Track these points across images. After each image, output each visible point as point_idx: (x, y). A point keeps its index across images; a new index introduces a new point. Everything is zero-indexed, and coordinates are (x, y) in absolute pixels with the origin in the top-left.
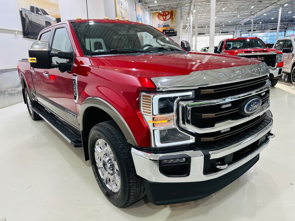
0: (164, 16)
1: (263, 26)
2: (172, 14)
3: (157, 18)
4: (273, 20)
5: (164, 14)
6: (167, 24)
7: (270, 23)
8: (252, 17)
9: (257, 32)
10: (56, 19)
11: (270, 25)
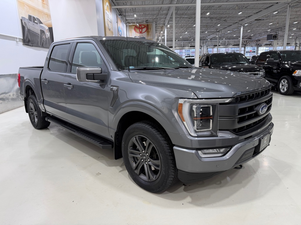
1: (226, 42)
2: (148, 27)
3: (133, 31)
4: (235, 37)
5: (140, 27)
6: (143, 37)
7: (232, 39)
8: (217, 33)
9: (221, 46)
10: (49, 28)
11: (232, 41)
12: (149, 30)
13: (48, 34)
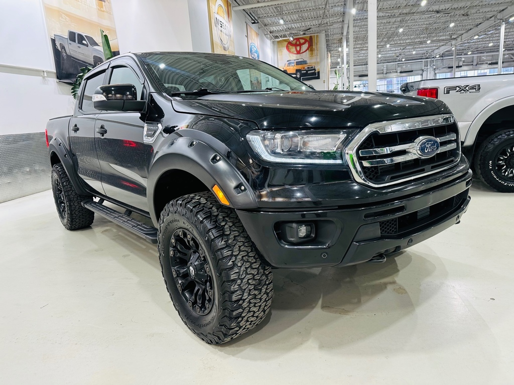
0: (298, 45)
1: (475, 58)
2: (310, 42)
3: (285, 51)
5: (298, 43)
6: (302, 60)
7: (486, 52)
8: (453, 42)
9: (464, 68)
11: (487, 56)
12: (314, 47)
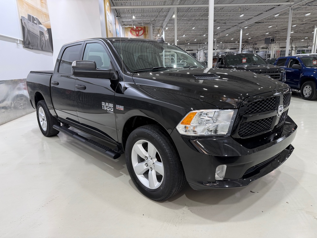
0: (137, 31)
1: (223, 45)
2: (145, 30)
3: (129, 34)
4: (232, 40)
5: (137, 29)
7: (229, 43)
10: (47, 29)
11: (229, 45)
12: (146, 33)
13: (47, 36)
